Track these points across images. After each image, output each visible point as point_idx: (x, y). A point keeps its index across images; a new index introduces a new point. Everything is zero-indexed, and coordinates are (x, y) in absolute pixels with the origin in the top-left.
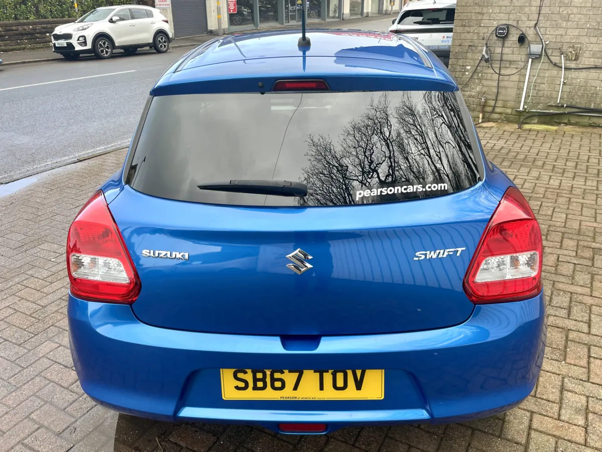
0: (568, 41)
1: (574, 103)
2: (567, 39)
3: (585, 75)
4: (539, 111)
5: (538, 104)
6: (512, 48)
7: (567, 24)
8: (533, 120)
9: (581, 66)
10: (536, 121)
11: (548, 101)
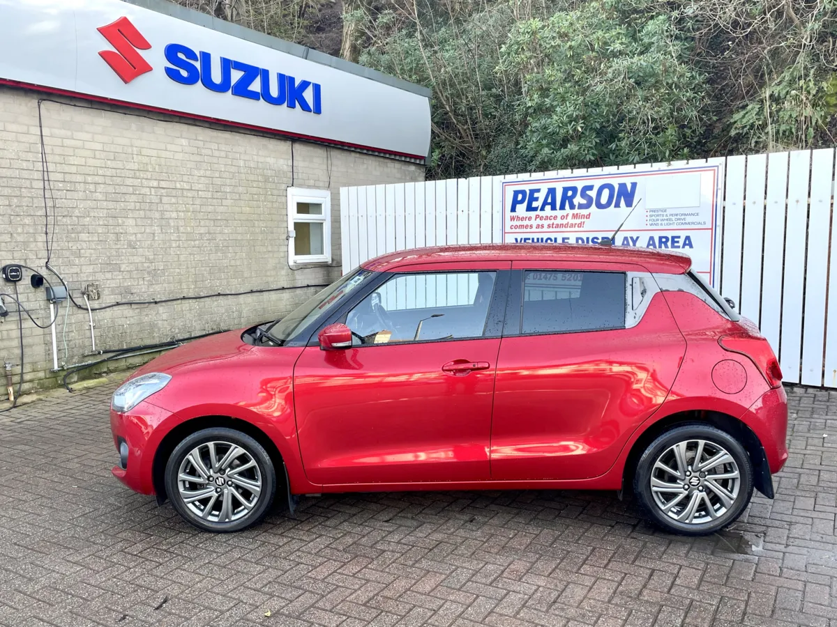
0: (85, 279)
1: (108, 348)
2: (83, 277)
3: (110, 314)
4: (77, 365)
5: (72, 357)
6: (26, 295)
7: (79, 260)
8: (72, 378)
9: (104, 306)
10: (75, 378)
11: (81, 351)
